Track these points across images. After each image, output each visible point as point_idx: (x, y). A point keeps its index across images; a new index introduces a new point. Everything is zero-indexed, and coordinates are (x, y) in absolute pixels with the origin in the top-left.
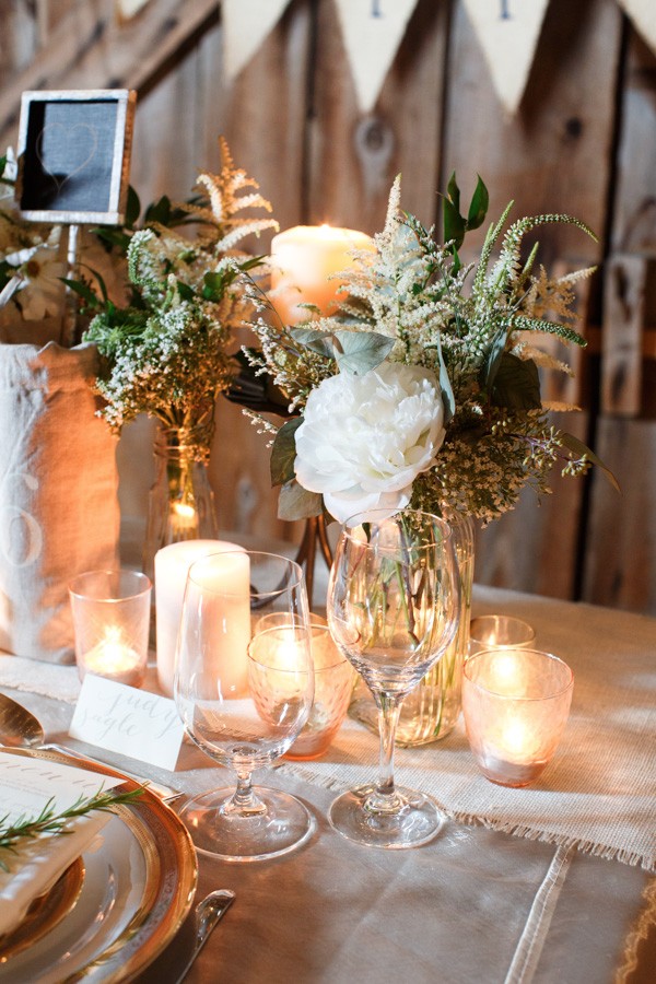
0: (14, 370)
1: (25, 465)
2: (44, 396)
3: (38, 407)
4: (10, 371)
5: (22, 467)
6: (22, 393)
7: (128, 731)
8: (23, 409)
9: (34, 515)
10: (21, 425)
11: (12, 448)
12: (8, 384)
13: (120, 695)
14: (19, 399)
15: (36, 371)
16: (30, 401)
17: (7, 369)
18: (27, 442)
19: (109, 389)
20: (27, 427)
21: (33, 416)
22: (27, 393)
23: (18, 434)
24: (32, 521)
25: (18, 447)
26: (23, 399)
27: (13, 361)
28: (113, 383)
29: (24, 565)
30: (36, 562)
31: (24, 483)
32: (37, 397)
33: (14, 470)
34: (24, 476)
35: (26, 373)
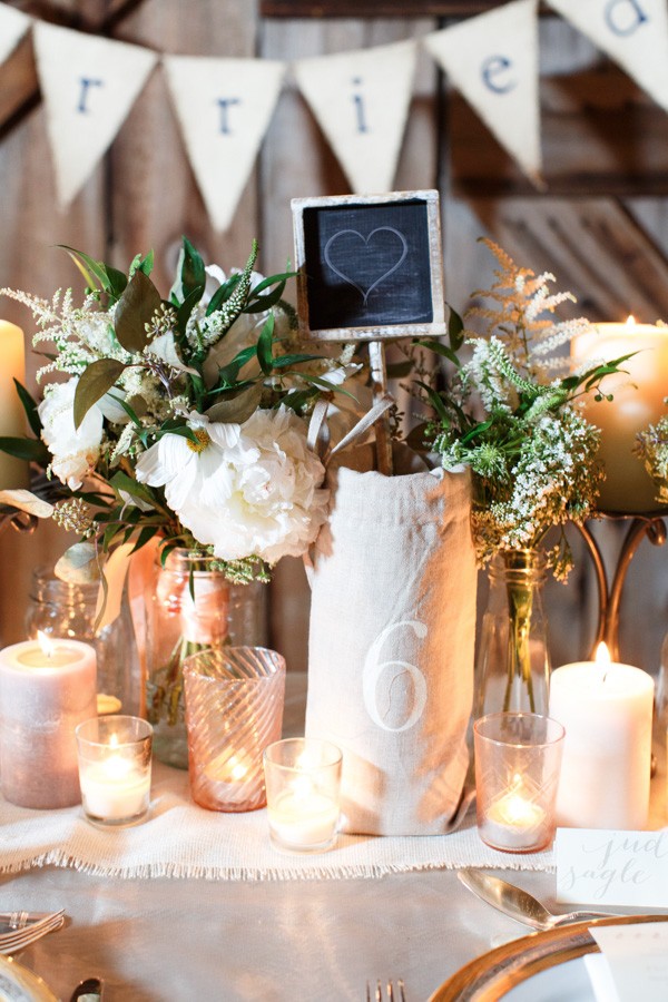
0: (406, 503)
1: (415, 611)
2: (439, 528)
3: (431, 543)
4: (401, 505)
5: (410, 614)
6: (414, 528)
7: (634, 879)
8: (415, 547)
9: (420, 667)
10: (412, 566)
11: (398, 594)
12: (397, 520)
13: (611, 843)
14: (410, 536)
15: (432, 502)
16: (422, 537)
17: (397, 503)
18: (419, 584)
19: (510, 511)
20: (420, 566)
21: (426, 553)
22: (419, 528)
23: (408, 577)
24: (416, 672)
25: (408, 591)
26: (414, 534)
27: (406, 494)
28: (515, 505)
29: (405, 727)
30: (419, 721)
31: (411, 632)
32: (430, 531)
33: (400, 619)
34: (412, 623)
35: (421, 505)
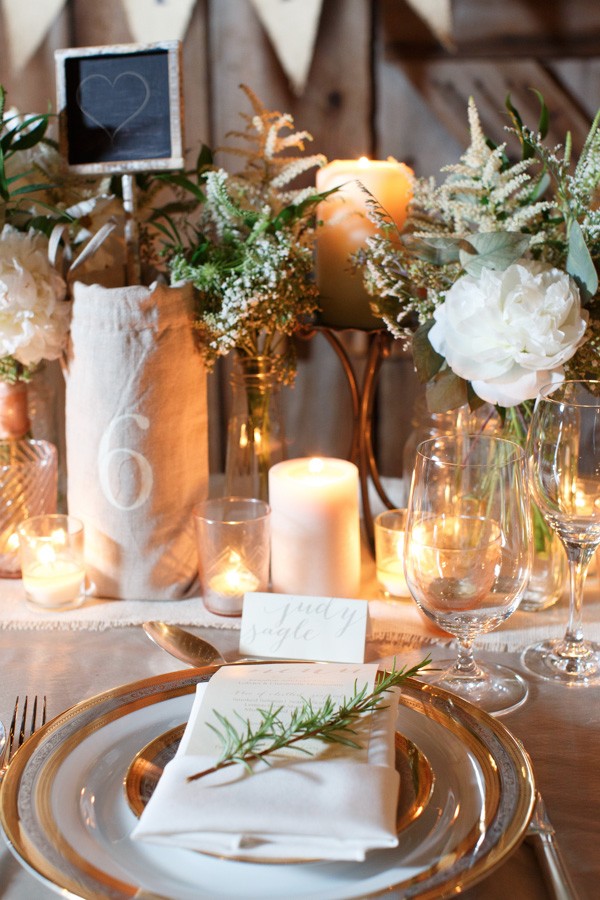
0: (123, 312)
1: (136, 406)
2: (154, 334)
3: (148, 346)
4: (119, 313)
5: (133, 408)
6: (132, 334)
7: (305, 636)
8: (133, 350)
9: (144, 455)
10: (131, 366)
11: (121, 391)
12: (116, 326)
13: (288, 606)
14: (129, 341)
15: (146, 310)
16: (140, 342)
17: (115, 312)
18: (138, 382)
19: (219, 320)
20: (138, 366)
21: (144, 355)
22: (137, 334)
23: (128, 376)
24: (141, 459)
25: (129, 388)
26: (132, 339)
27: (122, 304)
28: (223, 314)
29: (136, 505)
30: (147, 501)
31: (134, 424)
32: (147, 336)
33: (123, 412)
34: (136, 416)
35: (137, 314)
